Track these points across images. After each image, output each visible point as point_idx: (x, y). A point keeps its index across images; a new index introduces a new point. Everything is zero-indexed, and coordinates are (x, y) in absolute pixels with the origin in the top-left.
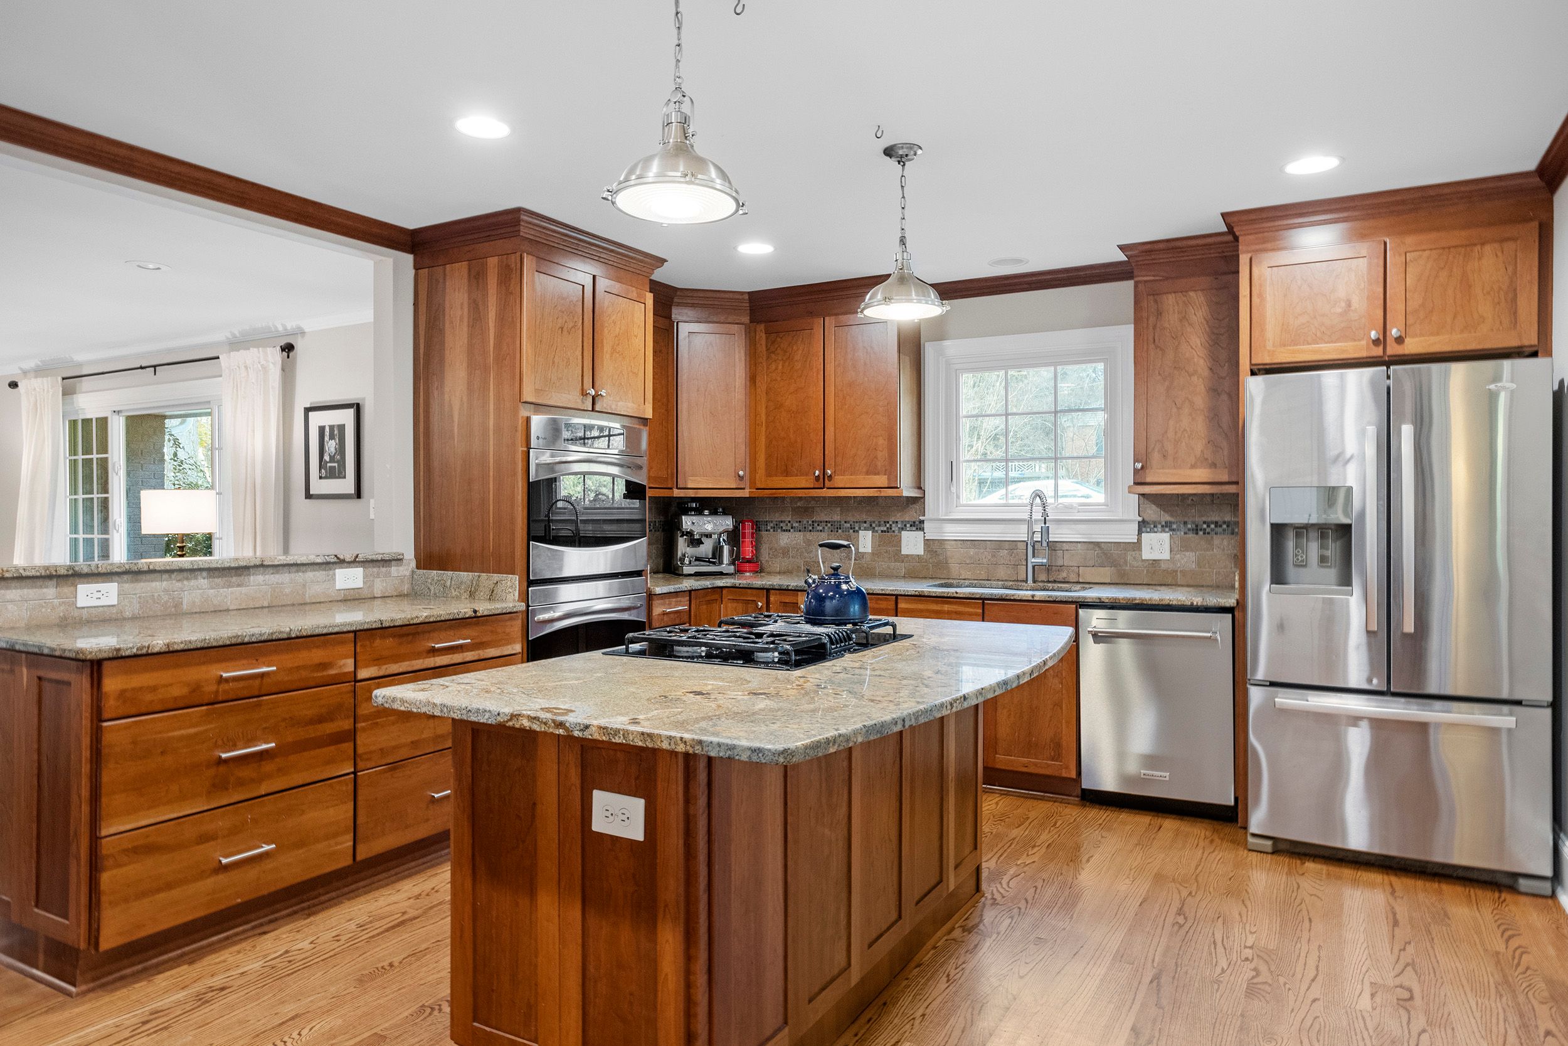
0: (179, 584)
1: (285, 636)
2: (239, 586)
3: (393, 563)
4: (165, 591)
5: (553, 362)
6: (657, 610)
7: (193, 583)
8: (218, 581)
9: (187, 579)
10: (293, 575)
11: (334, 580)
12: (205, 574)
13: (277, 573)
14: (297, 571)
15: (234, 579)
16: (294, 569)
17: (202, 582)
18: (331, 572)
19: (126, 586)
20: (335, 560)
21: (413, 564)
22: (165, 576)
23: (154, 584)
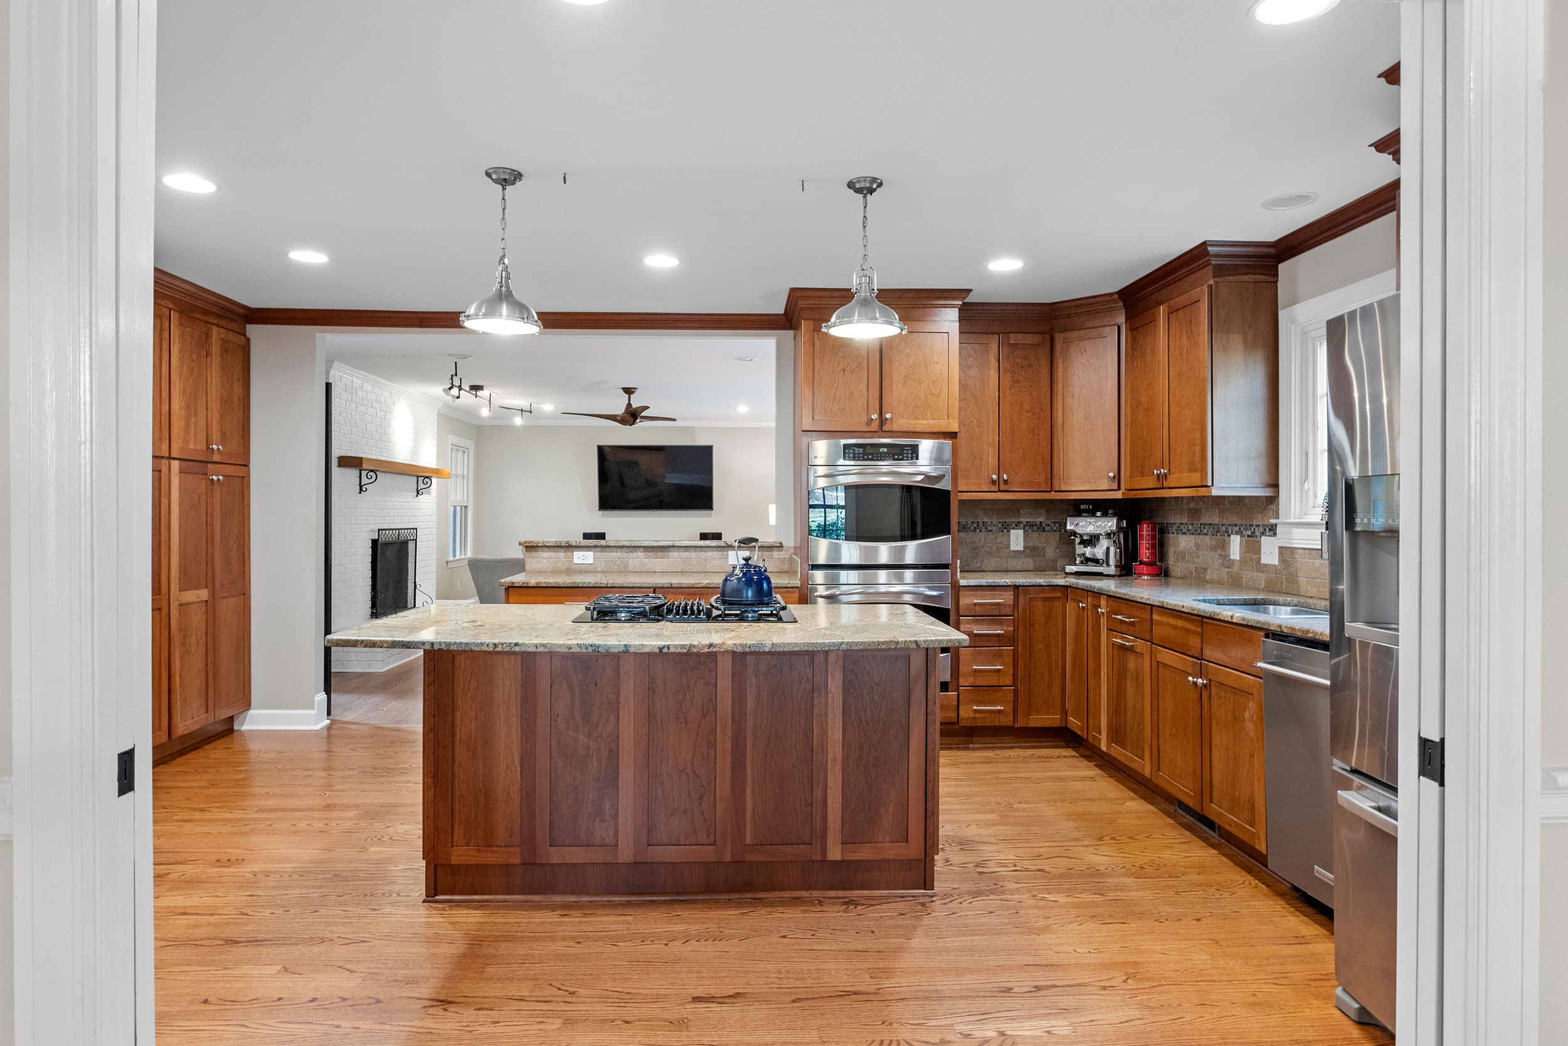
0: (626, 555)
1: (604, 585)
2: (662, 558)
3: (774, 549)
4: (619, 558)
5: (834, 398)
6: (966, 600)
7: (635, 554)
8: (649, 554)
9: (631, 552)
10: (698, 554)
11: (727, 558)
12: (642, 550)
13: (687, 551)
14: (701, 551)
15: (659, 554)
16: (699, 549)
17: (640, 554)
18: (725, 553)
19: (598, 554)
20: (725, 545)
21: (792, 551)
22: (619, 550)
23: (613, 554)
